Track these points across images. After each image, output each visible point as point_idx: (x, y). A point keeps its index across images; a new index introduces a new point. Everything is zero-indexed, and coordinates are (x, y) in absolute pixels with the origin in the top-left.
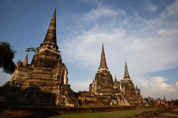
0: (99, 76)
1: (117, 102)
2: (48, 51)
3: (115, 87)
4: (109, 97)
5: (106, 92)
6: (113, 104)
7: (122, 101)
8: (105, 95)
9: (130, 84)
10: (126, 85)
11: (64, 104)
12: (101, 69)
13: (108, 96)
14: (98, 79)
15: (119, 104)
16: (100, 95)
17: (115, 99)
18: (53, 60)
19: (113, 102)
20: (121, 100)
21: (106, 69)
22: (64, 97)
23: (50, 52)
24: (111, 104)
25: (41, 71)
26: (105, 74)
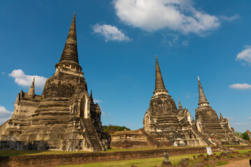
0: (154, 104)
1: (185, 142)
2: (63, 74)
3: (180, 119)
4: (170, 134)
5: (167, 126)
6: (179, 145)
7: (194, 139)
8: (165, 132)
9: (209, 113)
10: (203, 114)
11: (81, 148)
12: (157, 94)
13: (169, 132)
14: (153, 108)
15: (188, 144)
16: (157, 133)
17: (182, 137)
18: (70, 85)
19: (179, 141)
20: (191, 137)
21: (164, 93)
22: (82, 137)
23: (66, 74)
24: (175, 144)
25: (52, 102)
26: (163, 100)
